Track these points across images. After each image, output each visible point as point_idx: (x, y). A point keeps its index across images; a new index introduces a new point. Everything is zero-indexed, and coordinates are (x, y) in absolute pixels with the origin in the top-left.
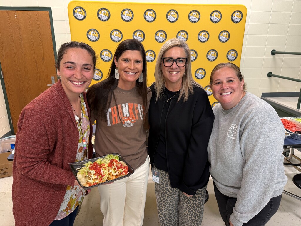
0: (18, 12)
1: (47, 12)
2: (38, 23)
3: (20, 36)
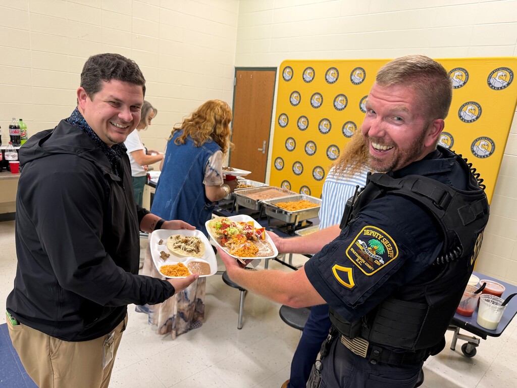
0: (255, 72)
2: (265, 83)
3: (251, 96)
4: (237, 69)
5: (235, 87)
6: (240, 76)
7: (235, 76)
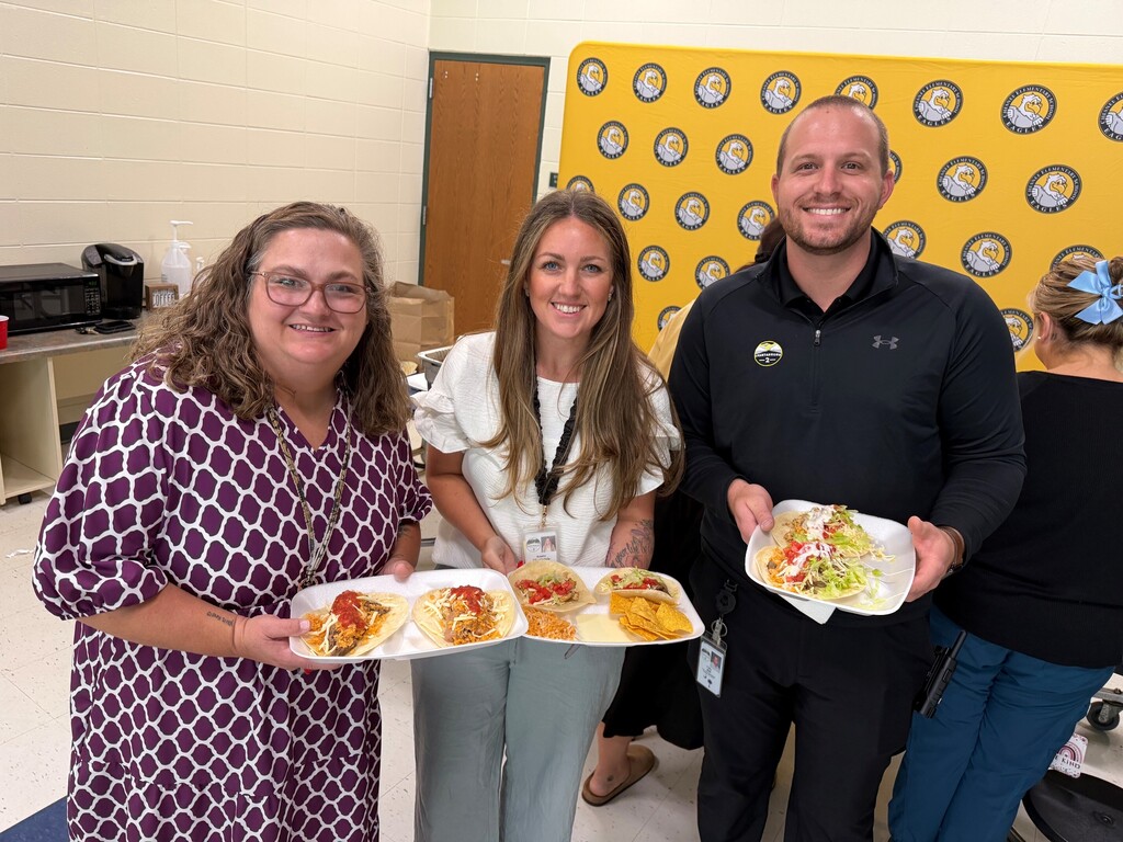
0: (486, 66)
1: (541, 70)
2: (516, 96)
3: (476, 126)
4: (435, 56)
5: (429, 101)
6: (443, 74)
7: (431, 74)
